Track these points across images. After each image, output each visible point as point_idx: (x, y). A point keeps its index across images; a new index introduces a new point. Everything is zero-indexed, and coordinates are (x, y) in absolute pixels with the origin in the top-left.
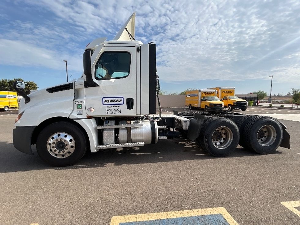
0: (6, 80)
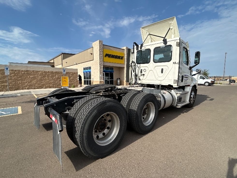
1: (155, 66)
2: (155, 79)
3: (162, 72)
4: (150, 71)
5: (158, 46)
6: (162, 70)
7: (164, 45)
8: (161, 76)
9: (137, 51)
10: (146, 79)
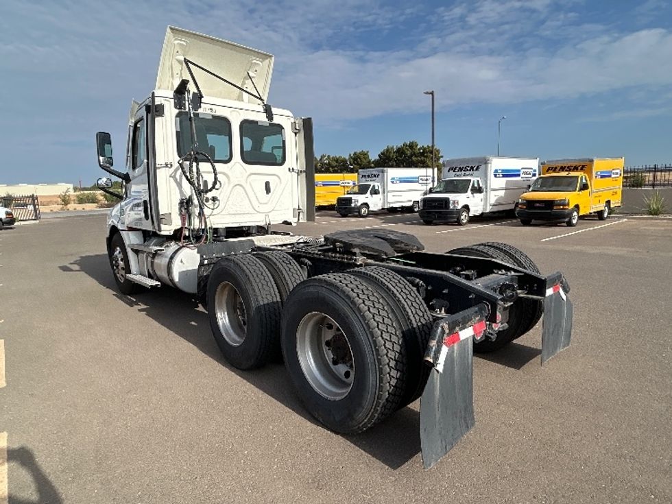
0: (392, 148)
1: (248, 173)
2: (252, 211)
3: (268, 190)
4: (236, 185)
5: (251, 118)
6: (267, 184)
7: (267, 120)
8: (265, 202)
9: (177, 111)
10: (223, 213)
